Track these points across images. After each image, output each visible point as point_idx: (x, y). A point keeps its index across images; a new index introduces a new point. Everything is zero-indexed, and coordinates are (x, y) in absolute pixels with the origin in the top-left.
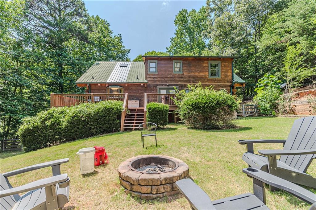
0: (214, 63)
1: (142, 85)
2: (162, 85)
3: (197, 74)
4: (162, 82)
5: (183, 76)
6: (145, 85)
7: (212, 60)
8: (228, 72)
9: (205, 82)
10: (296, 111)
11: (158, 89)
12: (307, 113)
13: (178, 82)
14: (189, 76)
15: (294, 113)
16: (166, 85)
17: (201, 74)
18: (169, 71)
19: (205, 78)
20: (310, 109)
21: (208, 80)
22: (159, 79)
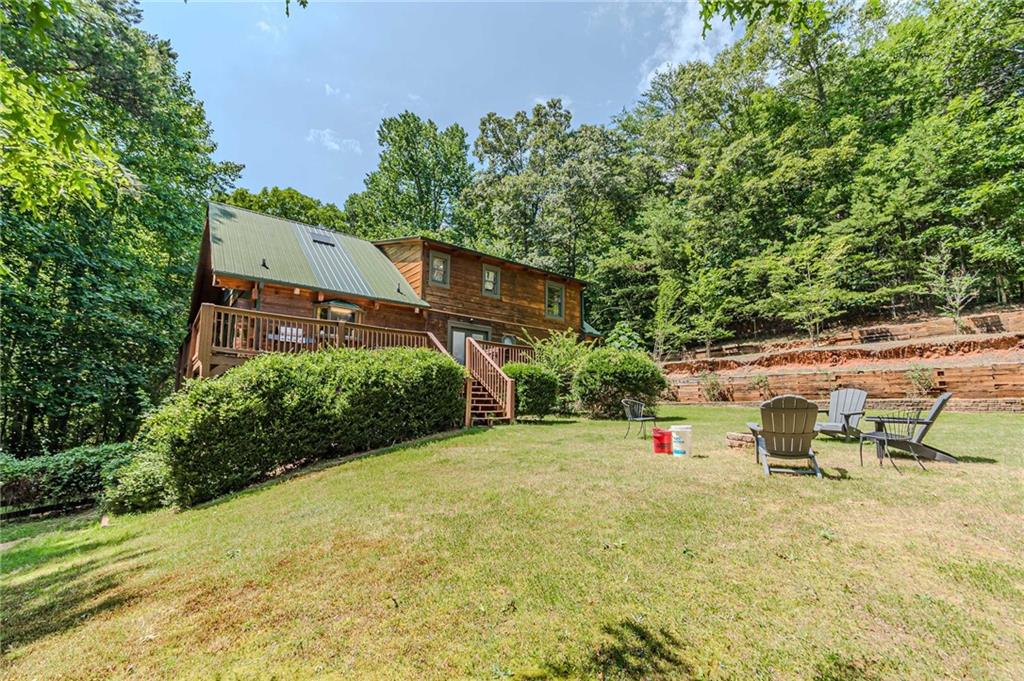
0: (556, 286)
1: (417, 311)
2: (459, 318)
3: (525, 303)
4: (458, 312)
5: (500, 304)
6: (425, 313)
7: (552, 279)
8: (574, 309)
9: (539, 324)
10: (679, 396)
11: (449, 329)
12: (695, 399)
13: (490, 317)
14: (513, 307)
15: (676, 399)
16: (467, 320)
17: (533, 306)
18: (474, 288)
19: (540, 315)
20: (700, 393)
21: (545, 321)
22: (451, 302)
